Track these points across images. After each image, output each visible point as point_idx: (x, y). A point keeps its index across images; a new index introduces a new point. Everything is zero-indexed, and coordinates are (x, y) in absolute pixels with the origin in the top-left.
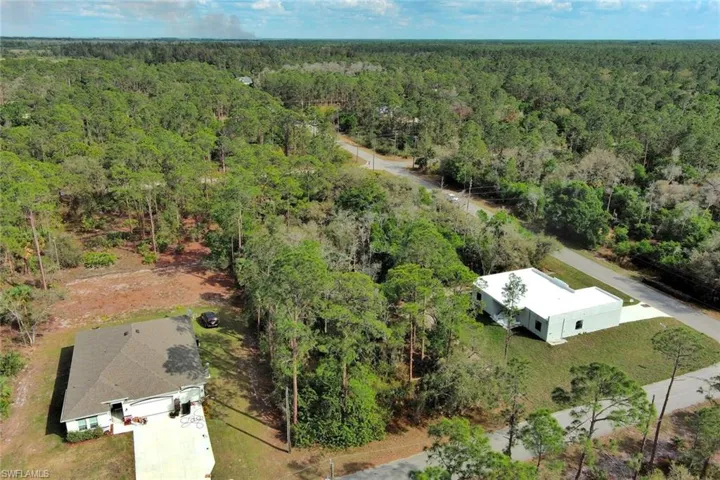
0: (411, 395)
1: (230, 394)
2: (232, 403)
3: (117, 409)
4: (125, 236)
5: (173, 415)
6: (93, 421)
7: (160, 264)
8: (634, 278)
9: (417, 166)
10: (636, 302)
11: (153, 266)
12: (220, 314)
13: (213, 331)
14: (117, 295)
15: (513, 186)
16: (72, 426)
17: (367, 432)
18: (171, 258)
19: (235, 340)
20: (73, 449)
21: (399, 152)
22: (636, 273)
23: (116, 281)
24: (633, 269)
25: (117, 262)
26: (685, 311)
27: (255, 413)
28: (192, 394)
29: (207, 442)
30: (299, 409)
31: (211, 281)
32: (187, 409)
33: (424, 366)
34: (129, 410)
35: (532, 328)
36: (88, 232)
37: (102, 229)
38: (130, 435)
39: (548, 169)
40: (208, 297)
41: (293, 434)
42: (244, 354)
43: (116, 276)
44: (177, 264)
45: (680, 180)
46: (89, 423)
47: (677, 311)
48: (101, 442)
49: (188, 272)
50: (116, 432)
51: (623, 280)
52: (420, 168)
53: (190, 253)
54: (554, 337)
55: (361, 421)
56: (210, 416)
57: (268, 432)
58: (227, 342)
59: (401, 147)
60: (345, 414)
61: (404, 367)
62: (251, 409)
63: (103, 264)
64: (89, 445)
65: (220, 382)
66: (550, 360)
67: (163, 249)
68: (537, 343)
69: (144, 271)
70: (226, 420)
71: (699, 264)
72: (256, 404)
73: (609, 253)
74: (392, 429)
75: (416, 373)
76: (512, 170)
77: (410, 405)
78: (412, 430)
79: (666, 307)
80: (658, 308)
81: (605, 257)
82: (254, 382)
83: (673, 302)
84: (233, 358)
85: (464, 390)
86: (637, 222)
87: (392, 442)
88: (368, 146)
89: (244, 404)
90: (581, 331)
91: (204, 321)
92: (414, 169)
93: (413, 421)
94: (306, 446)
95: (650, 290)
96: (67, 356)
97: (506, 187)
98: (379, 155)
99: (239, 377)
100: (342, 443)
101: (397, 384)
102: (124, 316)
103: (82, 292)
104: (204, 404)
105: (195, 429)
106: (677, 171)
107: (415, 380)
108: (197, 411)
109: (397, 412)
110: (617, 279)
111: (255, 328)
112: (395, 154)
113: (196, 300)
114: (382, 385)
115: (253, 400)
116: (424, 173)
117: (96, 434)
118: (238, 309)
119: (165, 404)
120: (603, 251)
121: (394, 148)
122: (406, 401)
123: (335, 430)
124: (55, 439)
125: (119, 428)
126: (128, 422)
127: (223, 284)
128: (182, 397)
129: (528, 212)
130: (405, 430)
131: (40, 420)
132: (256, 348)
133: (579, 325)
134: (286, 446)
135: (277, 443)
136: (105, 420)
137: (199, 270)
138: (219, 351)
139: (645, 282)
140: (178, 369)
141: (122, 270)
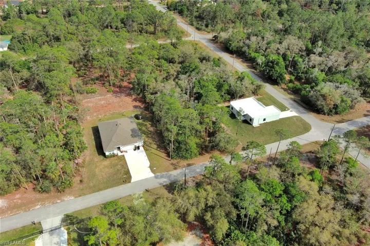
0: (207, 143)
1: (150, 143)
2: (152, 146)
3: (119, 148)
4: (97, 79)
5: (135, 150)
6: (113, 152)
7: (114, 92)
8: (291, 99)
9: (214, 39)
10: (289, 109)
11: (112, 93)
12: (141, 114)
13: (140, 121)
14: (102, 106)
15: (253, 55)
16: (107, 154)
17: (193, 155)
18: (117, 89)
19: (148, 124)
20: (108, 160)
21: (206, 29)
22: (292, 97)
23: (100, 100)
24: (292, 94)
25: (98, 91)
26: (304, 113)
27: (159, 149)
28: (140, 144)
29: (146, 158)
30: (173, 149)
31: (135, 100)
32: (138, 148)
33: (211, 134)
34: (122, 149)
35: (249, 121)
36: (82, 76)
37: (87, 75)
38: (123, 156)
39: (269, 46)
40: (136, 107)
41: (172, 156)
42: (152, 129)
43: (100, 98)
44: (121, 92)
45: (320, 54)
46: (112, 152)
47: (302, 113)
48: (115, 158)
49: (126, 96)
50: (119, 155)
51: (286, 99)
52: (215, 40)
53: (125, 87)
54: (255, 124)
55: (191, 152)
56: (146, 150)
57: (164, 155)
58: (146, 125)
59: (207, 26)
60: (187, 150)
61: (205, 134)
62: (157, 148)
63: (93, 92)
64: (112, 158)
65: (147, 139)
66: (253, 132)
67: (114, 85)
68: (250, 126)
69: (109, 95)
70: (151, 151)
71: (312, 97)
72: (159, 147)
73: (286, 87)
74: (201, 154)
75: (209, 136)
76: (254, 46)
77: (206, 147)
78: (207, 154)
79: (299, 112)
80: (296, 112)
81: (284, 89)
82: (157, 139)
83: (301, 109)
84: (149, 131)
85: (222, 144)
86: (299, 73)
87: (201, 158)
88: (192, 25)
89: (155, 146)
90: (265, 122)
91: (137, 117)
92: (212, 40)
93: (207, 152)
94: (175, 159)
95: (295, 104)
96: (96, 131)
97: (250, 54)
98: (196, 31)
99: (152, 137)
100: (186, 158)
101: (202, 140)
102: (108, 115)
103: (89, 105)
104: (143, 146)
105: (141, 153)
106: (320, 50)
107: (208, 139)
108: (141, 148)
109: (202, 149)
110: (284, 99)
111: (154, 120)
112: (204, 30)
113: (132, 108)
114: (198, 141)
115: (158, 145)
116: (217, 42)
117: (114, 155)
118: (147, 112)
119: (132, 147)
120: (283, 86)
121: (204, 27)
122: (205, 146)
123: (184, 155)
124: (102, 157)
125: (120, 154)
126: (122, 152)
127: (140, 101)
128: (137, 144)
129: (258, 67)
130: (204, 154)
131: (94, 151)
132: (156, 127)
133: (264, 120)
134: (170, 159)
135: (167, 158)
136: (116, 152)
137: (129, 95)
138: (144, 128)
139: (295, 101)
140: (135, 136)
141: (101, 95)
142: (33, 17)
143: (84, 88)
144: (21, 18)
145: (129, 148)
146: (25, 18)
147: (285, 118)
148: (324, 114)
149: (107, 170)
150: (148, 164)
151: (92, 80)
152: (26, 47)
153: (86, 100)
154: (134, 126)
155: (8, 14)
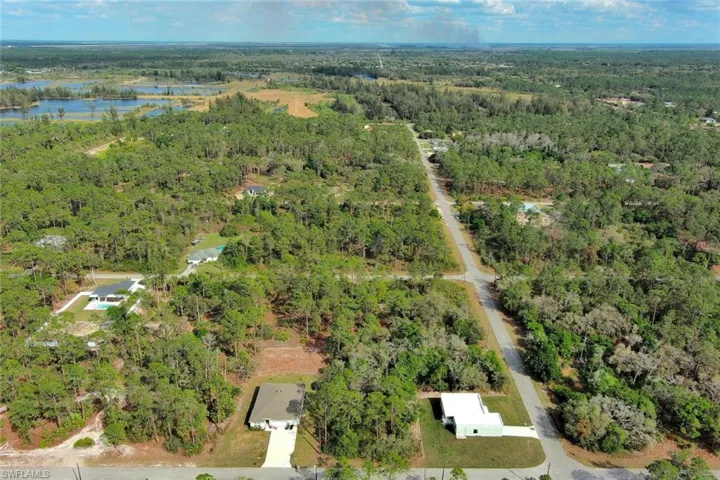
1: (309, 425)
2: (309, 429)
3: (267, 421)
4: (297, 321)
5: (286, 429)
7: (309, 344)
8: (549, 409)
10: (530, 425)
11: (304, 345)
13: (315, 392)
14: (284, 361)
15: (529, 325)
16: (252, 425)
18: (313, 341)
20: (250, 433)
22: (555, 406)
23: (286, 352)
25: (289, 339)
26: (551, 436)
28: (295, 422)
29: (294, 442)
30: (327, 439)
31: (327, 361)
32: (292, 427)
34: (272, 423)
36: (281, 314)
37: (289, 313)
38: (270, 432)
40: (322, 371)
41: (324, 448)
43: (286, 349)
44: (316, 346)
46: (258, 425)
48: (260, 433)
49: (319, 353)
50: (265, 430)
51: (539, 408)
53: (324, 339)
54: (460, 434)
56: (299, 432)
57: (316, 444)
59: (498, 260)
62: (315, 433)
63: (283, 340)
64: (256, 433)
65: (308, 418)
66: (451, 445)
67: (312, 334)
68: (452, 435)
69: (299, 347)
70: (304, 435)
79: (543, 433)
80: (539, 432)
81: (550, 390)
83: (552, 429)
88: (480, 253)
89: (313, 430)
90: (476, 435)
91: (314, 386)
92: (493, 285)
94: (326, 453)
95: (547, 420)
96: (257, 389)
97: (529, 322)
98: (480, 265)
103: (270, 356)
104: (298, 427)
105: (292, 435)
108: (295, 429)
110: (536, 406)
112: (491, 266)
113: (316, 372)
117: (259, 429)
119: (284, 424)
121: (492, 261)
123: (337, 451)
124: (247, 427)
125: (267, 429)
126: (270, 428)
128: (291, 422)
133: (475, 432)
134: (321, 452)
135: (318, 449)
136: (263, 425)
137: (324, 352)
139: (550, 413)
140: (291, 412)
141: (291, 344)
142: (267, 214)
143: (275, 330)
144: (253, 213)
145: (281, 424)
146: (258, 214)
147: (512, 437)
148: (582, 447)
149: (243, 445)
150: (292, 449)
151: (290, 321)
152: (237, 260)
153: (270, 349)
154: (299, 397)
155: (240, 208)
